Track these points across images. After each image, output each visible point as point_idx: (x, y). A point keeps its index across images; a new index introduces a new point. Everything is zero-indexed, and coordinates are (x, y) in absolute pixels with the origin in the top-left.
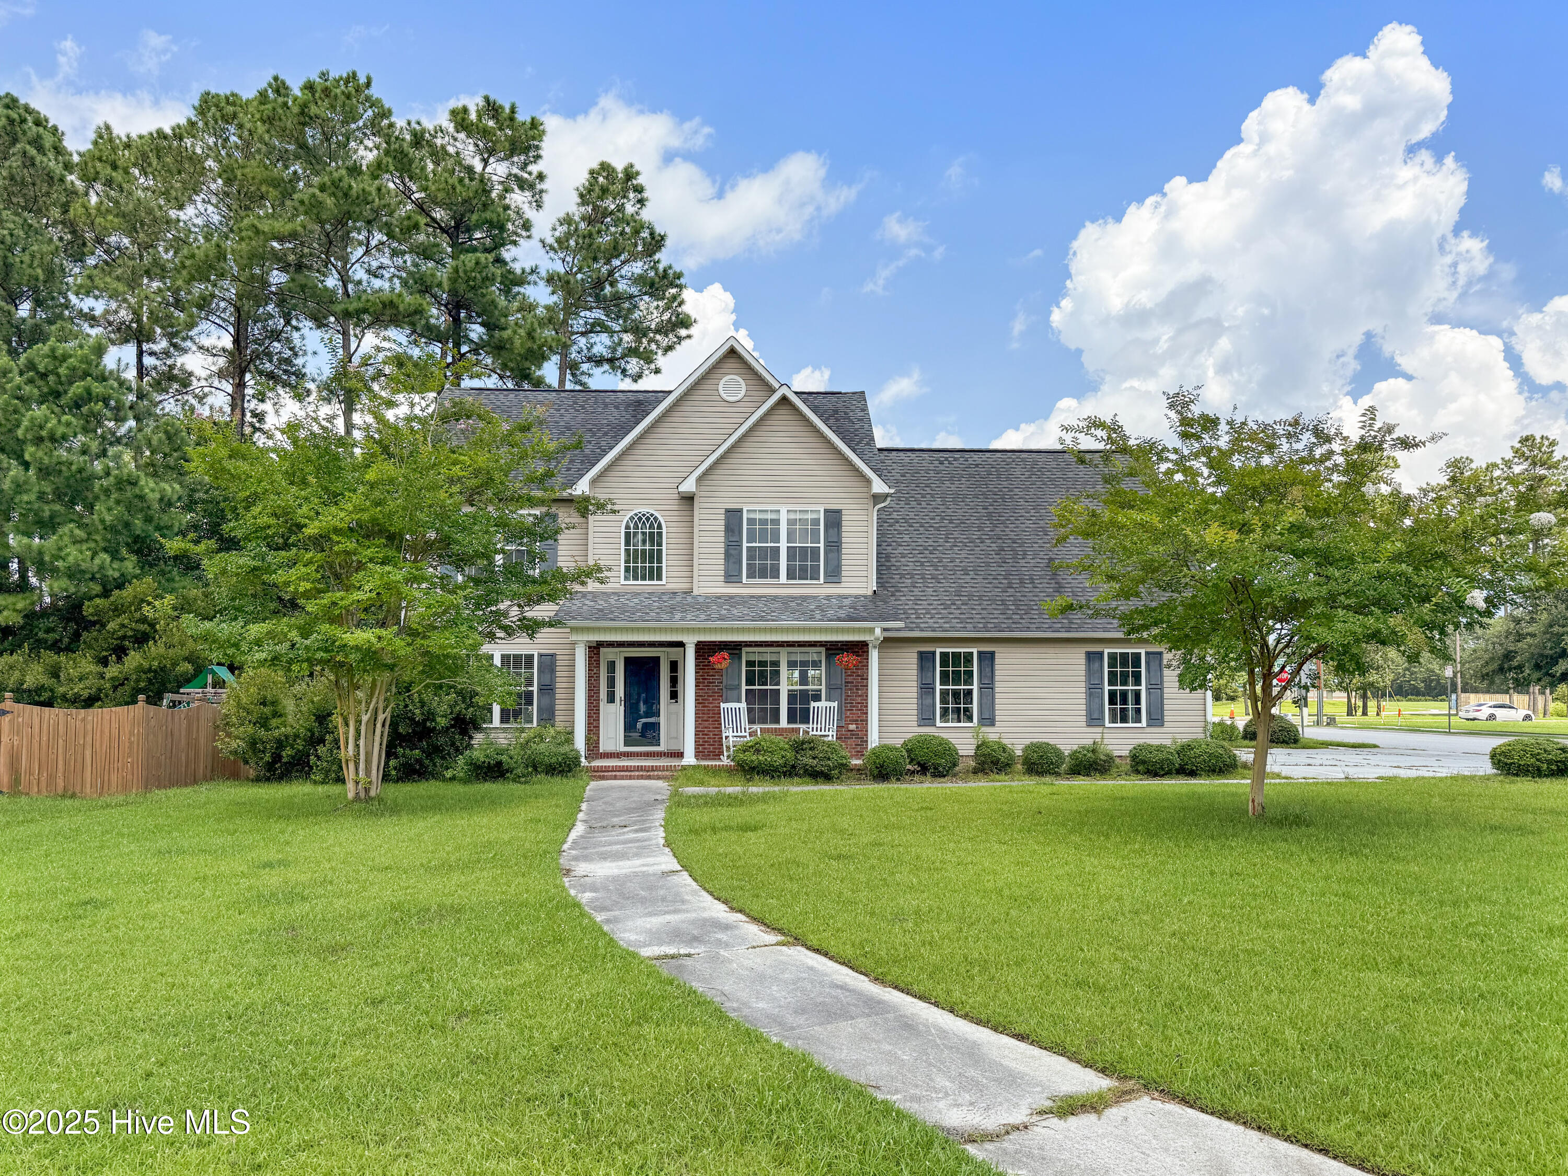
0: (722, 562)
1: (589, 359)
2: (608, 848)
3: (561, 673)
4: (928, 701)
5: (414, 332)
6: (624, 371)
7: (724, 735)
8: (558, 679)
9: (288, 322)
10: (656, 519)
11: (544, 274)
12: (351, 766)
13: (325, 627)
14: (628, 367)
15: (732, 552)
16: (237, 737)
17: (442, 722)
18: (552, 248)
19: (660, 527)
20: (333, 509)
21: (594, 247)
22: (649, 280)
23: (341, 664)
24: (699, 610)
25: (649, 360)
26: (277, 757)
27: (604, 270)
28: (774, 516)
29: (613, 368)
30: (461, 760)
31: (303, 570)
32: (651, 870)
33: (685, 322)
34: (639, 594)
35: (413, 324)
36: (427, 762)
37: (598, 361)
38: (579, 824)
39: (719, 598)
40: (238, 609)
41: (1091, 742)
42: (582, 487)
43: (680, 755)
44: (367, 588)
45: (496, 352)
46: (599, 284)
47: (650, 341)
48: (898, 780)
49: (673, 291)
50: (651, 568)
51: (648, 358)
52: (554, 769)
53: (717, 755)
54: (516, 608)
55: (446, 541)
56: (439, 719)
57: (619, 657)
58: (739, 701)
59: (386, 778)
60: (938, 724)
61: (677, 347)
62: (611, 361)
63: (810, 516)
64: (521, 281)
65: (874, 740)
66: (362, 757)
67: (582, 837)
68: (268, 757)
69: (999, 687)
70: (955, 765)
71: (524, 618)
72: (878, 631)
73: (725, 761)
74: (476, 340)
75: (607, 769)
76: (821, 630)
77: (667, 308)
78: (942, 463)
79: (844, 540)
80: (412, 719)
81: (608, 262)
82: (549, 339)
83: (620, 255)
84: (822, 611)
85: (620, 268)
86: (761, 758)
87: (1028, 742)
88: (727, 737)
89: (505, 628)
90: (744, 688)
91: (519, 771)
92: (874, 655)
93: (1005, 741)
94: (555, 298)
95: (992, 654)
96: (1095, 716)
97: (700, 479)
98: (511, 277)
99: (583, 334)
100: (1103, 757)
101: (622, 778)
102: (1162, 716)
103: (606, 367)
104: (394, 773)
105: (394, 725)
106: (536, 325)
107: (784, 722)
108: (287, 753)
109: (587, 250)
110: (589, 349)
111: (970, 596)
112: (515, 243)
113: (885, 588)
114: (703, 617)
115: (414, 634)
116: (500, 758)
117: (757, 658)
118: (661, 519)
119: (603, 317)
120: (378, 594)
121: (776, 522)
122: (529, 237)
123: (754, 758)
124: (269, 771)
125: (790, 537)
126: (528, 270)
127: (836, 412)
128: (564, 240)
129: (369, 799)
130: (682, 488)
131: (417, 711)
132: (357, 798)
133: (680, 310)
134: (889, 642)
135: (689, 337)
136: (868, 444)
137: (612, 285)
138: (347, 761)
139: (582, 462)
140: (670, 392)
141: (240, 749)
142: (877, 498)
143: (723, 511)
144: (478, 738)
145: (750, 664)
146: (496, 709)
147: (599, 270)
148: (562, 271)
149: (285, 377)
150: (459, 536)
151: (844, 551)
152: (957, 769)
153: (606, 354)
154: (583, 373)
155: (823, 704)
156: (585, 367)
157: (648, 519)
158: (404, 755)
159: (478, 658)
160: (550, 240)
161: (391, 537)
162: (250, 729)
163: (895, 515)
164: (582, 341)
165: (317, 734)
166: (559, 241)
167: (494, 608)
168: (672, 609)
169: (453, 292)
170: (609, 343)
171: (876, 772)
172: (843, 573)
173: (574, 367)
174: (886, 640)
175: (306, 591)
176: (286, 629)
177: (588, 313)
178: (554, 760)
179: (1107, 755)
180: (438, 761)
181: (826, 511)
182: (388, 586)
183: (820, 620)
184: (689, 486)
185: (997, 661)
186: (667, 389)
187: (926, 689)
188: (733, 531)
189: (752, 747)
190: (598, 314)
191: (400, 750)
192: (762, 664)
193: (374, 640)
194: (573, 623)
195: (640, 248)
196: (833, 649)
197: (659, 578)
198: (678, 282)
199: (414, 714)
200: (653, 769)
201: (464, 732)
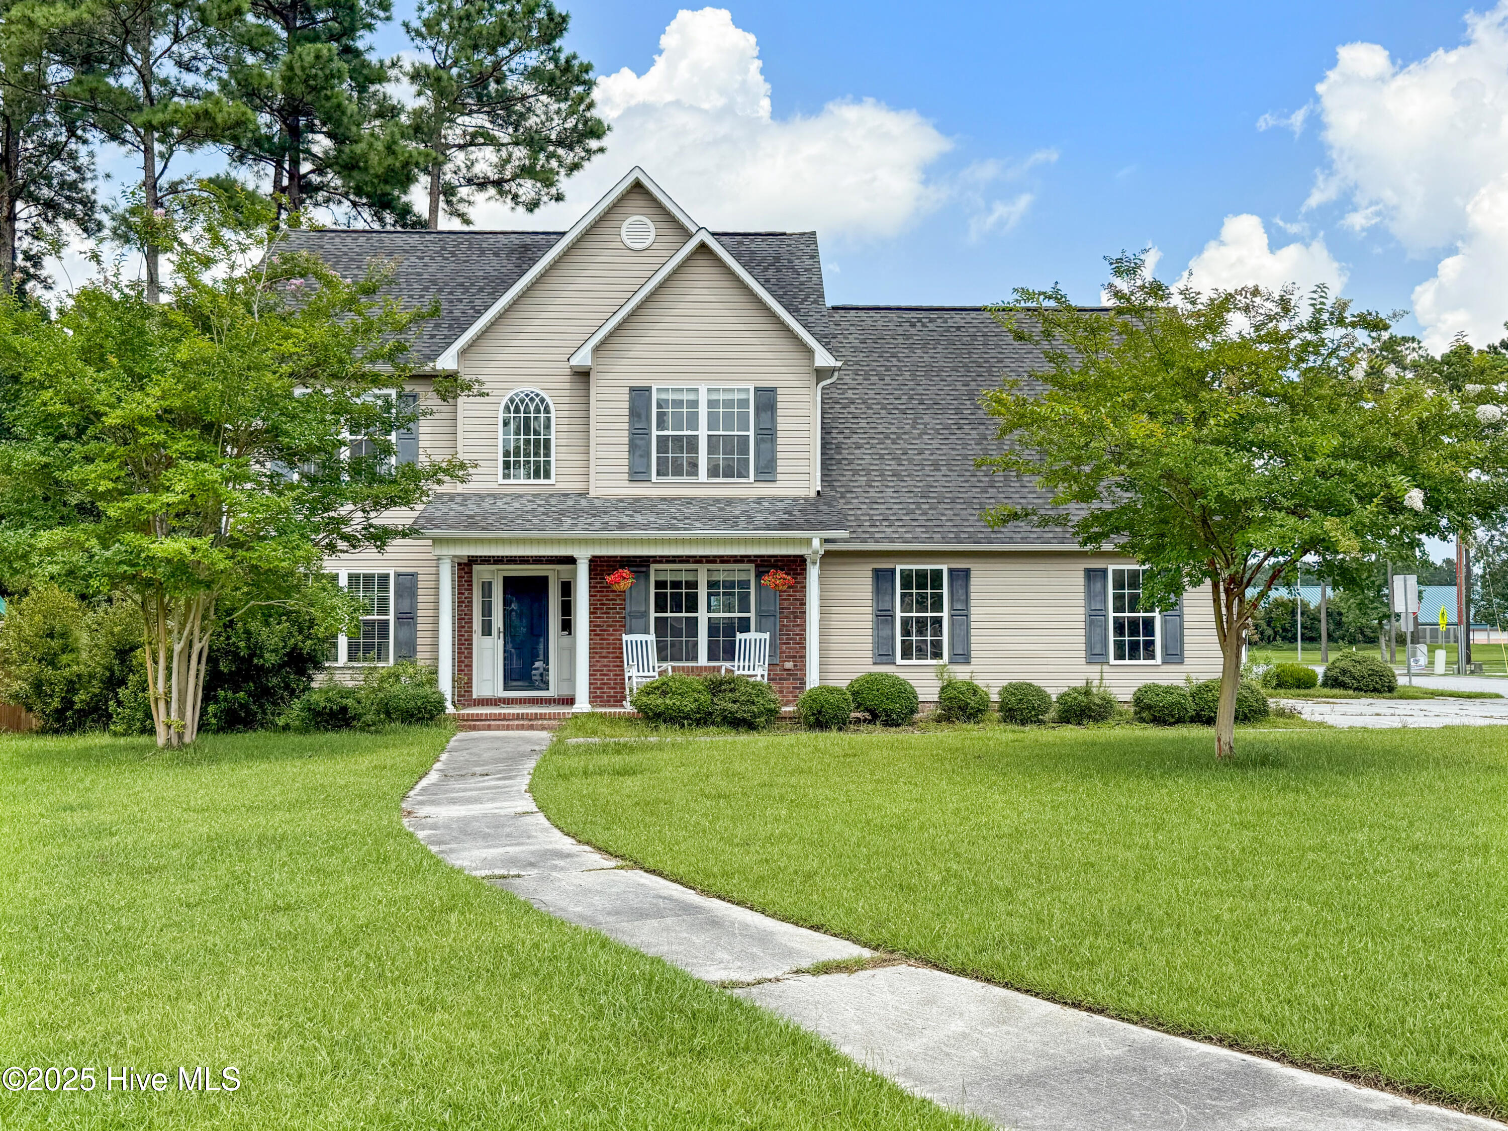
0: (626, 455)
1: (470, 182)
2: (461, 794)
3: (423, 597)
4: (886, 632)
5: (238, 147)
6: (515, 197)
7: (627, 675)
8: (420, 606)
9: (72, 133)
10: (542, 400)
11: (408, 68)
12: (162, 705)
13: (130, 536)
14: (521, 191)
15: (638, 442)
16: (18, 678)
17: (271, 659)
18: (418, 33)
19: (547, 411)
20: (138, 395)
21: (474, 31)
22: (547, 75)
23: (148, 583)
24: (594, 516)
25: (548, 183)
26: (68, 703)
27: (489, 61)
28: (692, 397)
29: (501, 193)
30: (297, 704)
31: (104, 466)
32: (502, 812)
33: (595, 130)
34: (521, 496)
35: (235, 139)
36: (254, 708)
37: (482, 184)
38: (433, 773)
39: (621, 501)
40: (29, 514)
41: (1082, 683)
42: (447, 361)
43: (570, 701)
44: (178, 488)
45: (345, 173)
46: (480, 81)
47: (548, 158)
48: (840, 729)
49: (580, 89)
50: (537, 463)
51: (547, 179)
52: (412, 716)
53: (619, 700)
54: (360, 514)
55: (275, 432)
56: (267, 655)
57: (496, 576)
58: (646, 631)
59: (202, 727)
60: (899, 661)
61: (586, 164)
62: (498, 184)
63: (736, 396)
64: (380, 77)
65: (813, 680)
66: (175, 695)
67: (433, 784)
68: (56, 703)
69: (976, 613)
70: (913, 711)
71: (371, 526)
72: (816, 543)
73: (628, 708)
74: (320, 155)
75: (479, 718)
76: (746, 541)
77: (571, 113)
78: (913, 325)
79: (779, 426)
80: (236, 655)
81: (493, 51)
82: (415, 154)
83: (508, 42)
84: (749, 517)
85: (509, 58)
86: (667, 701)
87: (1005, 683)
88: (630, 678)
89: (345, 537)
90: (653, 615)
91: (369, 718)
92: (813, 573)
93: (976, 682)
94: (422, 102)
95: (967, 572)
96: (1097, 651)
97: (596, 349)
98: (365, 72)
99: (461, 147)
100: (1097, 701)
101: (498, 728)
102: (1182, 650)
103: (492, 191)
104: (213, 721)
105: (212, 660)
106: (398, 136)
107: (703, 659)
108: (80, 698)
109: (465, 35)
110: (468, 168)
111: (941, 499)
112: (370, 27)
113: (833, 488)
114: (598, 525)
115: (236, 544)
116: (344, 702)
117: (669, 578)
118: (548, 400)
119: (488, 125)
120: (192, 496)
121: (694, 404)
122: (388, 19)
123: (660, 701)
124: (58, 720)
125: (712, 424)
126: (388, 62)
127: (777, 259)
128: (433, 22)
129: (182, 745)
130: (574, 361)
131: (242, 644)
132: (168, 745)
133: (588, 114)
134: (831, 557)
135: (601, 150)
136: (815, 302)
137: (498, 82)
138: (156, 700)
139: (450, 327)
140: (564, 234)
141: (22, 693)
142: (821, 373)
143: (627, 390)
144: (319, 680)
145: (660, 584)
146: (343, 642)
147: (481, 62)
148: (433, 64)
149: (68, 206)
150: (288, 427)
151: (779, 441)
152: (917, 716)
153: (493, 175)
154: (461, 200)
155: (752, 635)
156: (464, 192)
157: (532, 400)
158: (225, 699)
159: (319, 577)
160: (416, 24)
161: (208, 428)
162: (35, 668)
163: (850, 394)
164: (459, 157)
165: (117, 673)
166: (427, 24)
167: (332, 514)
168: (559, 517)
169: (289, 96)
170: (494, 159)
171: (812, 719)
172: (779, 469)
173: (449, 191)
174: (828, 554)
175: (109, 491)
176: (83, 537)
177: (467, 119)
178: (412, 704)
179: (1103, 699)
180: (269, 708)
181: (757, 390)
182: (204, 487)
183: (744, 529)
184: (583, 358)
185: (973, 581)
186: (562, 230)
187: (883, 616)
188: (639, 416)
189: (657, 688)
190: (480, 120)
191: (221, 693)
192: (676, 585)
193: (187, 552)
194: (437, 533)
195: (535, 33)
196: (764, 564)
197: (547, 475)
198: (586, 77)
199: (238, 648)
200: (536, 717)
201: (301, 672)
